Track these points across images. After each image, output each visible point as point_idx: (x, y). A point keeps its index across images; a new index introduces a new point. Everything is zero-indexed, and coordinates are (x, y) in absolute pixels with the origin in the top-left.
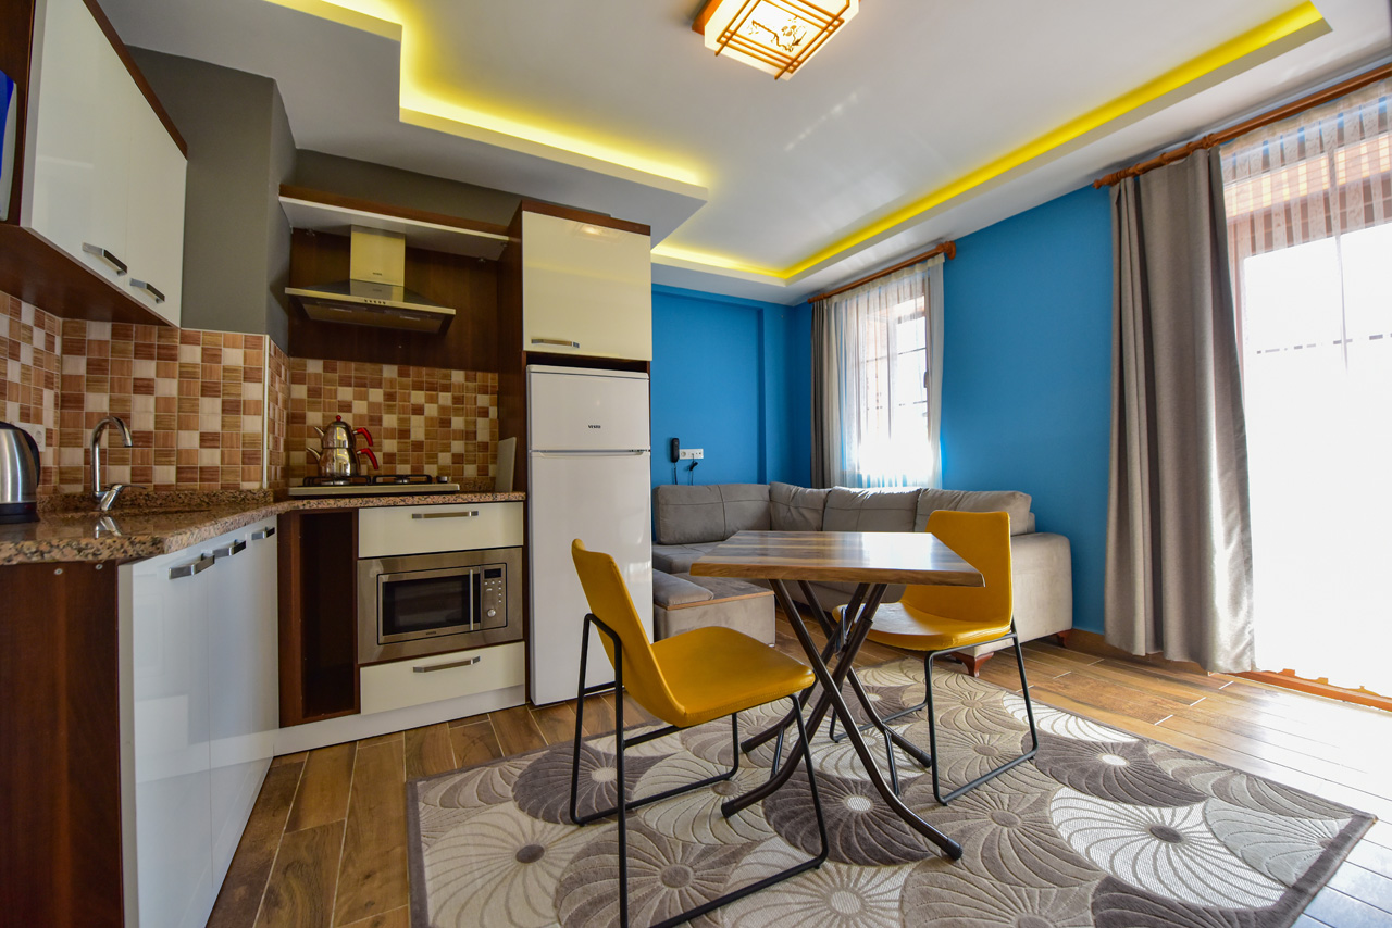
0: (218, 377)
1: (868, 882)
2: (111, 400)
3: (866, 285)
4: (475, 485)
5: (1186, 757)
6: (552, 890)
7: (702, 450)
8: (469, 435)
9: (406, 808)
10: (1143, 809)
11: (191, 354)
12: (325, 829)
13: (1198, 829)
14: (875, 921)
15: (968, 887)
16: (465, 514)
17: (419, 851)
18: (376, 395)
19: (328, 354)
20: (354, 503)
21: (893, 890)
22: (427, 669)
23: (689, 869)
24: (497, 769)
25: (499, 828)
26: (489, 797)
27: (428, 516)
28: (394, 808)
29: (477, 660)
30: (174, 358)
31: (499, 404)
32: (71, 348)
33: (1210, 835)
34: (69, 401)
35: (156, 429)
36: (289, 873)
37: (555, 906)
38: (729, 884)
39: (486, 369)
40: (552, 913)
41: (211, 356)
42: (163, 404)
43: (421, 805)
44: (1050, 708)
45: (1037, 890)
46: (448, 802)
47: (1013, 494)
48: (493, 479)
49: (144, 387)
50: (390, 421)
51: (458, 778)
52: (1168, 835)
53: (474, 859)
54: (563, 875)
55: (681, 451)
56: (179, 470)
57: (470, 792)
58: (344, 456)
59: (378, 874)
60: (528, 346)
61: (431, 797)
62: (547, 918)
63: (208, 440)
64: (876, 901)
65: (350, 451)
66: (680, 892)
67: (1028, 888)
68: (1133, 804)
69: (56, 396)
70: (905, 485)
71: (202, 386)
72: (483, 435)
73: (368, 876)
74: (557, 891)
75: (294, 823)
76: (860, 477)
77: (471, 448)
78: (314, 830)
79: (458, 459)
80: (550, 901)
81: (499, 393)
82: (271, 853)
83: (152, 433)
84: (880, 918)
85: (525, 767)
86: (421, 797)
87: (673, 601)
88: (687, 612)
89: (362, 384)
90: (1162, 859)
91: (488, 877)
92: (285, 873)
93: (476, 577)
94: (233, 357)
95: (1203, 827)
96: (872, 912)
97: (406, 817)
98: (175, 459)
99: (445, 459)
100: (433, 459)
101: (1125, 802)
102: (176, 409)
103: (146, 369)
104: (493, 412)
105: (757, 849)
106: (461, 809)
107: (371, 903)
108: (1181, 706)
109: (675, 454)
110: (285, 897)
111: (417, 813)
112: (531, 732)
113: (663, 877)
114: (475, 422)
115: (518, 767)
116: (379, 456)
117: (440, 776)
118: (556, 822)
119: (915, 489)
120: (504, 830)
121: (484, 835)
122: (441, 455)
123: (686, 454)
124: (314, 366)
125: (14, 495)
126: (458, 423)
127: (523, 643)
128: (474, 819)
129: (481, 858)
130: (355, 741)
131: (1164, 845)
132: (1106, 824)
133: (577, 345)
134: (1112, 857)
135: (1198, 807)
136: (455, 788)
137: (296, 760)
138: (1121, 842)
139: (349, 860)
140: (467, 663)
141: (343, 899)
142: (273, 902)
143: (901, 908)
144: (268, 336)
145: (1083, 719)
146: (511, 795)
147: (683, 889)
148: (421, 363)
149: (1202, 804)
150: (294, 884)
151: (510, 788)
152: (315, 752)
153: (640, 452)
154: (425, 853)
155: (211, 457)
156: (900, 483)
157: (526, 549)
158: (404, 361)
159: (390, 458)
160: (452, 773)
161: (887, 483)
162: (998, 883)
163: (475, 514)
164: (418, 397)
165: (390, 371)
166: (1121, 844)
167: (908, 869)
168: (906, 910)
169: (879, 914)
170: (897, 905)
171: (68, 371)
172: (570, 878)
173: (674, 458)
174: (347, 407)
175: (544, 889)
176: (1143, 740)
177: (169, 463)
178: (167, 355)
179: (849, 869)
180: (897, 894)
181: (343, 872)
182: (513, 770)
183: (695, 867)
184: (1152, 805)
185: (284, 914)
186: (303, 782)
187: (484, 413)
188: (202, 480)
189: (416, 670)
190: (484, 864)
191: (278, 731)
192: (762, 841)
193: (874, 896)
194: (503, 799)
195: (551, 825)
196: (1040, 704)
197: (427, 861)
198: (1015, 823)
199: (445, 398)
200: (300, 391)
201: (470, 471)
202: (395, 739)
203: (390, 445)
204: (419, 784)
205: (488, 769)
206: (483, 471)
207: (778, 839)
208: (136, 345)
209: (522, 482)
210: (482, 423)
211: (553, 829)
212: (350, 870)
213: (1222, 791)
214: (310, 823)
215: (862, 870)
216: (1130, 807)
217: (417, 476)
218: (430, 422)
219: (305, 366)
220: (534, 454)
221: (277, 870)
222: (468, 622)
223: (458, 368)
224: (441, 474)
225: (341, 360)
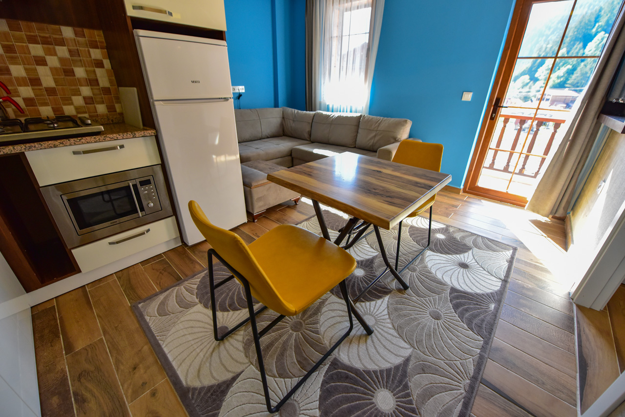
1: (374, 308)
4: (108, 119)
5: (462, 232)
6: (241, 348)
7: (243, 87)
8: (93, 82)
9: (138, 321)
10: (455, 256)
12: (92, 347)
13: (472, 262)
14: (382, 326)
15: (409, 302)
16: (114, 148)
17: (159, 346)
20: (18, 149)
21: (384, 310)
22: (118, 242)
23: (301, 321)
24: (182, 287)
25: (198, 321)
26: (186, 305)
27: (85, 152)
28: (131, 324)
29: (148, 231)
31: (110, 57)
33: (476, 264)
36: (83, 380)
37: (247, 357)
38: (321, 324)
39: (92, 27)
40: (246, 361)
43: (147, 318)
45: (432, 298)
46: (162, 311)
48: (121, 114)
50: (18, 71)
51: (162, 297)
52: (464, 266)
53: (193, 342)
54: (243, 339)
57: (172, 303)
59: (141, 365)
60: (131, 12)
61: (151, 312)
62: (244, 364)
64: (380, 317)
66: (301, 333)
67: (429, 298)
68: (451, 254)
70: (351, 112)
72: (104, 82)
73: (135, 368)
74: (244, 348)
75: (69, 348)
76: (328, 106)
77: (97, 92)
78: (85, 349)
79: (88, 100)
80: (243, 355)
81: (107, 48)
82: (63, 371)
84: (383, 324)
85: (198, 283)
86: (145, 313)
87: (254, 184)
88: (261, 188)
90: (461, 274)
91: (205, 350)
92: (79, 381)
93: (135, 186)
95: (474, 261)
96: (380, 322)
97: (141, 326)
99: (78, 101)
100: (67, 101)
101: (449, 254)
104: (107, 63)
105: (326, 303)
106: (172, 315)
107: (144, 384)
108: (455, 209)
110: (87, 395)
111: (147, 324)
112: (193, 261)
113: (291, 328)
114: (94, 71)
115: (195, 282)
116: (20, 101)
117: (151, 298)
118: (228, 311)
119: (359, 115)
120: (202, 322)
121: (192, 327)
122: (74, 98)
123: (236, 89)
126: (80, 72)
127: (174, 217)
128: (182, 319)
129: (197, 340)
130: (84, 286)
131: (462, 270)
132: (445, 265)
133: (169, 13)
134: (451, 278)
135: (470, 252)
136: (163, 303)
137: (48, 306)
138: (452, 271)
139: (118, 363)
140: (143, 234)
141: (126, 386)
142: (81, 401)
143: (389, 318)
145: (426, 218)
146: (197, 301)
147: (302, 331)
148: (30, 18)
149: (471, 251)
150: (90, 386)
151: (195, 297)
152: (60, 298)
153: (226, 99)
154: (163, 346)
156: (349, 110)
157: (164, 166)
159: (29, 101)
160: (156, 295)
161: (342, 109)
162: (418, 298)
163: (122, 147)
164: (37, 50)
166: (452, 273)
167: (387, 298)
168: (392, 318)
169: (383, 322)
170: (387, 316)
172: (248, 340)
175: (237, 349)
176: (448, 226)
179: (365, 304)
180: (386, 312)
181: (117, 371)
182: (192, 286)
183: (304, 319)
184: (457, 254)
185: (92, 405)
186: (61, 319)
187: (100, 64)
189: (110, 243)
190: (199, 344)
191: (27, 295)
192: (327, 299)
193: (378, 314)
194: (195, 304)
195: (226, 313)
197: (166, 350)
198: (416, 270)
199: (62, 51)
201: (101, 109)
202: (110, 280)
203: (26, 92)
204: (140, 306)
205: (177, 288)
206: (111, 109)
207: (333, 296)
209: (149, 121)
210: (99, 72)
211: (228, 315)
212: (122, 367)
213: (476, 246)
214: (80, 345)
215: (370, 303)
216: (450, 256)
217: (62, 119)
218: (55, 71)
220: (156, 103)
221: (73, 380)
222: (137, 212)
223: (67, 24)
224: (78, 113)
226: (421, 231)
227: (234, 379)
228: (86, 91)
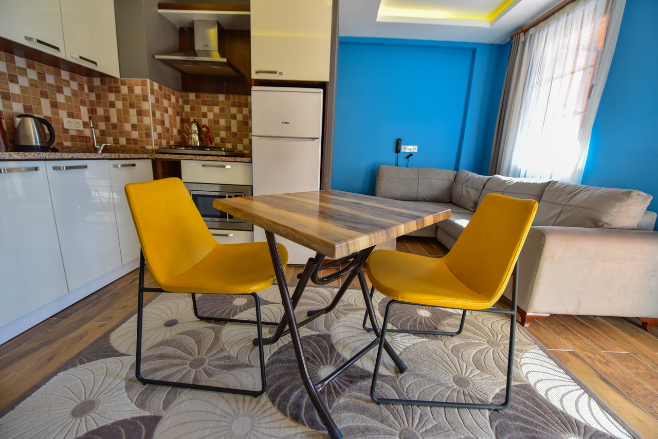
0: (134, 100)
1: (268, 423)
2: (104, 110)
7: (416, 147)
11: (124, 90)
16: (224, 167)
18: (216, 109)
19: (197, 90)
20: (175, 157)
29: (228, 235)
30: (119, 92)
32: (91, 89)
34: (92, 111)
35: (118, 122)
41: (131, 90)
42: (119, 111)
49: (112, 105)
50: (222, 122)
53: (155, 316)
54: (167, 338)
55: (403, 147)
56: (127, 139)
58: (196, 137)
59: (127, 308)
60: (254, 76)
63: (134, 127)
65: (199, 135)
66: (188, 371)
69: (88, 109)
71: (130, 104)
83: (116, 124)
89: (211, 104)
92: (110, 296)
94: (138, 90)
98: (125, 135)
102: (123, 114)
103: (112, 97)
105: (246, 369)
107: (111, 318)
109: (399, 149)
110: (99, 305)
113: (194, 360)
116: (218, 139)
119: (546, 181)
120: (178, 309)
121: (170, 308)
122: (244, 140)
123: (407, 149)
124: (192, 96)
127: (251, 232)
128: (177, 301)
133: (281, 74)
141: (108, 312)
144: (148, 81)
147: (191, 370)
150: (107, 301)
153: (313, 139)
155: (135, 135)
158: (227, 92)
159: (223, 140)
164: (234, 110)
165: (221, 97)
171: (91, 99)
172: (167, 341)
173: (398, 151)
174: (205, 115)
177: (123, 137)
178: (117, 91)
183: (211, 362)
188: (134, 144)
190: (155, 320)
193: (259, 432)
200: (187, 108)
203: (223, 134)
208: (108, 87)
218: (239, 122)
219: (188, 96)
220: (253, 138)
222: (226, 218)
224: (244, 149)
225: (201, 92)
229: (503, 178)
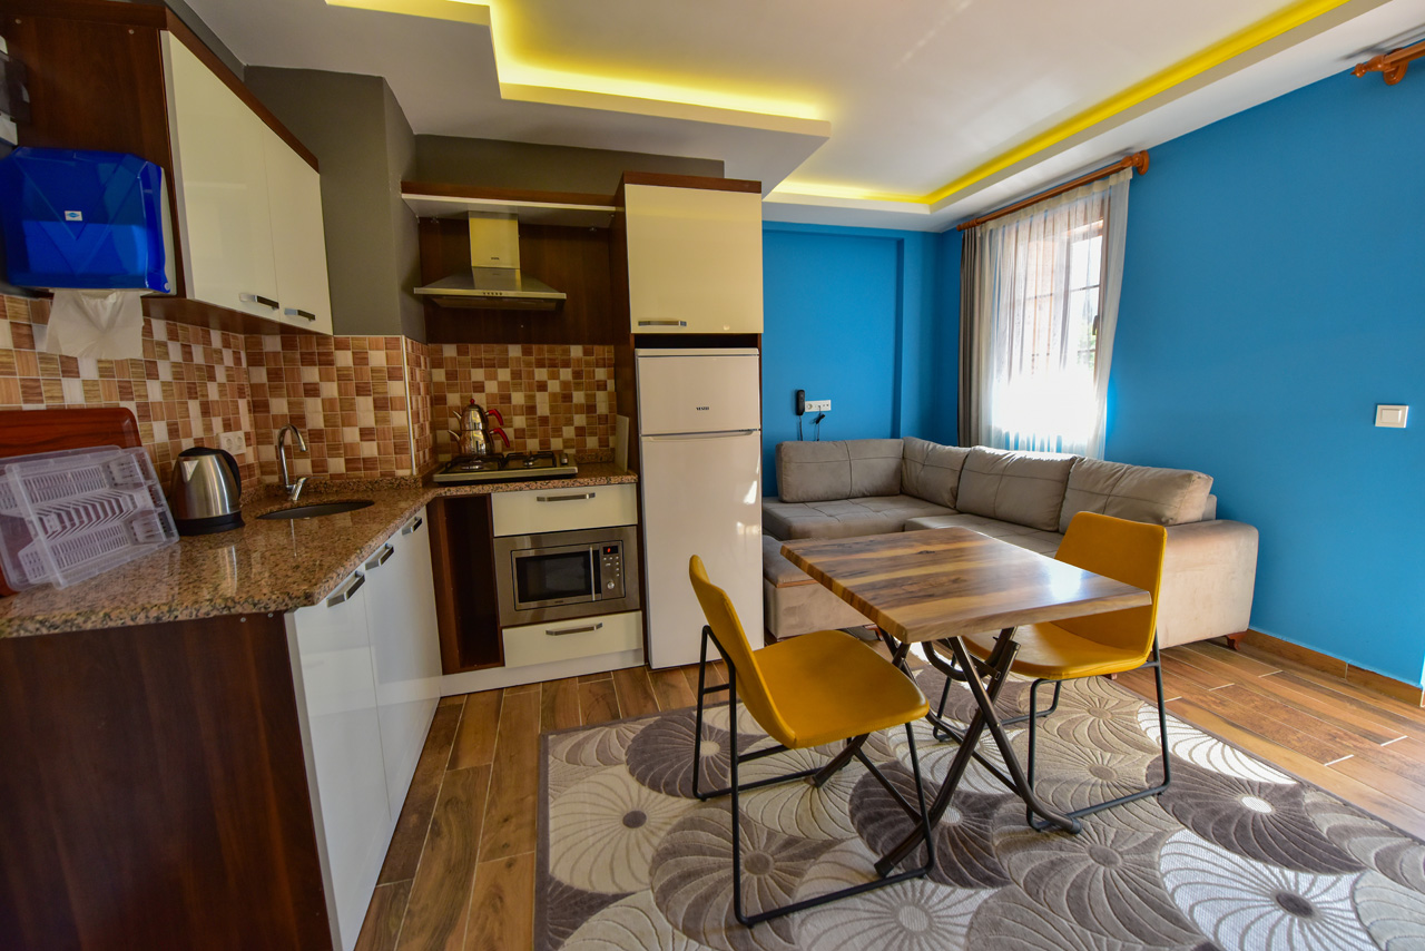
0: (368, 377)
1: (940, 902)
2: (289, 403)
3: (1029, 208)
4: (597, 457)
5: (1353, 813)
6: (649, 858)
7: (829, 402)
8: (590, 408)
9: (539, 759)
10: (1276, 870)
11: (344, 359)
12: (476, 771)
13: (1339, 905)
14: (939, 943)
15: (1045, 927)
16: (583, 497)
17: (546, 803)
18: (504, 374)
19: (459, 339)
20: (486, 489)
21: (964, 914)
22: (557, 633)
23: (771, 859)
24: (614, 730)
25: (611, 789)
26: (606, 759)
27: (550, 499)
28: (530, 760)
29: (600, 626)
30: (331, 363)
31: (616, 376)
32: (255, 360)
33: (1353, 915)
34: (258, 407)
35: (325, 426)
36: (449, 807)
37: (650, 874)
38: (804, 879)
39: (603, 342)
40: (646, 879)
41: (360, 359)
42: (328, 404)
43: (551, 758)
44: (1195, 728)
45: (1120, 943)
46: (573, 758)
47: (1190, 476)
48: (613, 450)
49: (312, 391)
50: (518, 398)
51: (581, 735)
52: (1296, 906)
53: (588, 817)
54: (660, 845)
55: (807, 403)
56: (347, 461)
57: (590, 751)
58: (480, 436)
59: (514, 820)
60: (636, 329)
61: (560, 747)
62: (641, 882)
63: (366, 434)
64: (945, 923)
65: (484, 432)
66: (759, 879)
67: (1111, 938)
68: (1265, 861)
69: (249, 403)
70: (1059, 450)
71: (356, 387)
72: (602, 407)
73: (506, 820)
74: (653, 861)
75: (454, 762)
76: (1007, 435)
77: (592, 420)
78: (468, 770)
79: (580, 431)
80: (646, 869)
81: (615, 366)
82: (436, 787)
83: (322, 430)
84: (944, 942)
85: (638, 732)
86: (550, 751)
87: (782, 579)
88: (797, 590)
89: (491, 365)
90: (1281, 933)
91: (599, 836)
92: (445, 807)
93: (596, 553)
94: (378, 358)
95: (1347, 905)
96: (938, 933)
97: (538, 767)
98: (342, 452)
99: (569, 432)
100: (558, 432)
101: (1256, 857)
102: (339, 409)
103: (311, 374)
104: (611, 385)
105: (837, 848)
106: (582, 766)
107: (506, 846)
108: (1368, 744)
109: (801, 408)
110: (445, 829)
111: (547, 766)
112: (648, 696)
113: (746, 862)
114: (595, 395)
115: (632, 730)
116: (510, 432)
117: (568, 731)
118: (660, 791)
119: (1068, 457)
120: (616, 793)
121: (598, 795)
122: (565, 429)
123: (813, 406)
124: (450, 351)
125: (224, 509)
126: (579, 397)
127: (640, 613)
128: (592, 778)
129: (596, 817)
130: (502, 689)
131: (1288, 917)
132: (1223, 881)
133: (684, 324)
134: (1220, 921)
135: (1347, 879)
136: (579, 746)
137: (457, 701)
138: (1234, 906)
139: (492, 803)
140: (591, 629)
141: (486, 837)
142: (436, 833)
143: (967, 936)
144: (403, 337)
145: (1233, 747)
146: (624, 758)
147: (762, 877)
148: (542, 341)
149: (1354, 876)
150: (452, 817)
151: (624, 751)
152: (472, 696)
153: (749, 431)
154: (551, 806)
155: (369, 449)
156: (1054, 446)
157: (640, 527)
158: (526, 340)
159: (520, 433)
160: (577, 729)
161: (1038, 445)
162: (1078, 928)
163: (592, 495)
164: (541, 374)
165: (515, 351)
166: (1234, 908)
167: (985, 894)
168: (973, 938)
169: (944, 937)
170: (965, 930)
171: (255, 380)
172: (666, 849)
173: (799, 411)
174: (479, 387)
175: (643, 856)
176: (1302, 785)
177: (339, 456)
178: (326, 361)
179: (923, 885)
180: (966, 920)
181: (487, 814)
182: (628, 733)
183: (776, 857)
184: (1289, 866)
185: (443, 844)
186: (462, 722)
187: (602, 386)
188: (365, 469)
189: (548, 633)
190: (596, 823)
191: (442, 677)
192: (842, 841)
193: (943, 917)
194: (617, 762)
195: (654, 794)
196: (1183, 722)
197: (552, 813)
198: (1115, 863)
199: (566, 374)
200: (439, 375)
201: (592, 442)
202: (533, 690)
203: (520, 421)
204: (550, 737)
205: (607, 729)
206: (603, 443)
207: (859, 840)
208: (302, 354)
209: (635, 465)
210: (600, 395)
211: (656, 798)
212: (493, 812)
213: (1387, 863)
214: (464, 764)
215: (937, 887)
216: (1260, 865)
217: (547, 456)
218: (553, 396)
219: (442, 350)
220: (643, 439)
221: (439, 805)
222: (591, 593)
223: (576, 342)
224: (565, 447)
225: (472, 343)
226: (1192, 774)
227: (616, 898)
228: (580, 420)
229: (988, 450)
